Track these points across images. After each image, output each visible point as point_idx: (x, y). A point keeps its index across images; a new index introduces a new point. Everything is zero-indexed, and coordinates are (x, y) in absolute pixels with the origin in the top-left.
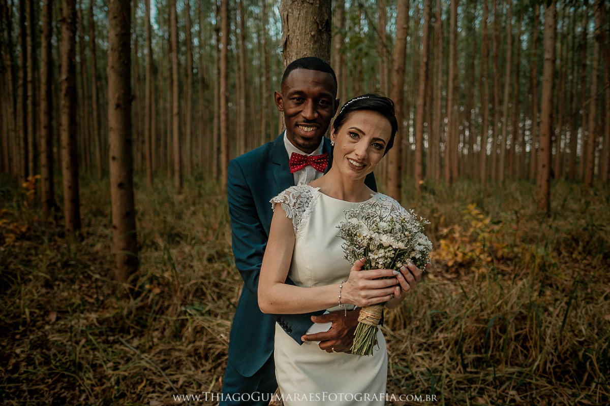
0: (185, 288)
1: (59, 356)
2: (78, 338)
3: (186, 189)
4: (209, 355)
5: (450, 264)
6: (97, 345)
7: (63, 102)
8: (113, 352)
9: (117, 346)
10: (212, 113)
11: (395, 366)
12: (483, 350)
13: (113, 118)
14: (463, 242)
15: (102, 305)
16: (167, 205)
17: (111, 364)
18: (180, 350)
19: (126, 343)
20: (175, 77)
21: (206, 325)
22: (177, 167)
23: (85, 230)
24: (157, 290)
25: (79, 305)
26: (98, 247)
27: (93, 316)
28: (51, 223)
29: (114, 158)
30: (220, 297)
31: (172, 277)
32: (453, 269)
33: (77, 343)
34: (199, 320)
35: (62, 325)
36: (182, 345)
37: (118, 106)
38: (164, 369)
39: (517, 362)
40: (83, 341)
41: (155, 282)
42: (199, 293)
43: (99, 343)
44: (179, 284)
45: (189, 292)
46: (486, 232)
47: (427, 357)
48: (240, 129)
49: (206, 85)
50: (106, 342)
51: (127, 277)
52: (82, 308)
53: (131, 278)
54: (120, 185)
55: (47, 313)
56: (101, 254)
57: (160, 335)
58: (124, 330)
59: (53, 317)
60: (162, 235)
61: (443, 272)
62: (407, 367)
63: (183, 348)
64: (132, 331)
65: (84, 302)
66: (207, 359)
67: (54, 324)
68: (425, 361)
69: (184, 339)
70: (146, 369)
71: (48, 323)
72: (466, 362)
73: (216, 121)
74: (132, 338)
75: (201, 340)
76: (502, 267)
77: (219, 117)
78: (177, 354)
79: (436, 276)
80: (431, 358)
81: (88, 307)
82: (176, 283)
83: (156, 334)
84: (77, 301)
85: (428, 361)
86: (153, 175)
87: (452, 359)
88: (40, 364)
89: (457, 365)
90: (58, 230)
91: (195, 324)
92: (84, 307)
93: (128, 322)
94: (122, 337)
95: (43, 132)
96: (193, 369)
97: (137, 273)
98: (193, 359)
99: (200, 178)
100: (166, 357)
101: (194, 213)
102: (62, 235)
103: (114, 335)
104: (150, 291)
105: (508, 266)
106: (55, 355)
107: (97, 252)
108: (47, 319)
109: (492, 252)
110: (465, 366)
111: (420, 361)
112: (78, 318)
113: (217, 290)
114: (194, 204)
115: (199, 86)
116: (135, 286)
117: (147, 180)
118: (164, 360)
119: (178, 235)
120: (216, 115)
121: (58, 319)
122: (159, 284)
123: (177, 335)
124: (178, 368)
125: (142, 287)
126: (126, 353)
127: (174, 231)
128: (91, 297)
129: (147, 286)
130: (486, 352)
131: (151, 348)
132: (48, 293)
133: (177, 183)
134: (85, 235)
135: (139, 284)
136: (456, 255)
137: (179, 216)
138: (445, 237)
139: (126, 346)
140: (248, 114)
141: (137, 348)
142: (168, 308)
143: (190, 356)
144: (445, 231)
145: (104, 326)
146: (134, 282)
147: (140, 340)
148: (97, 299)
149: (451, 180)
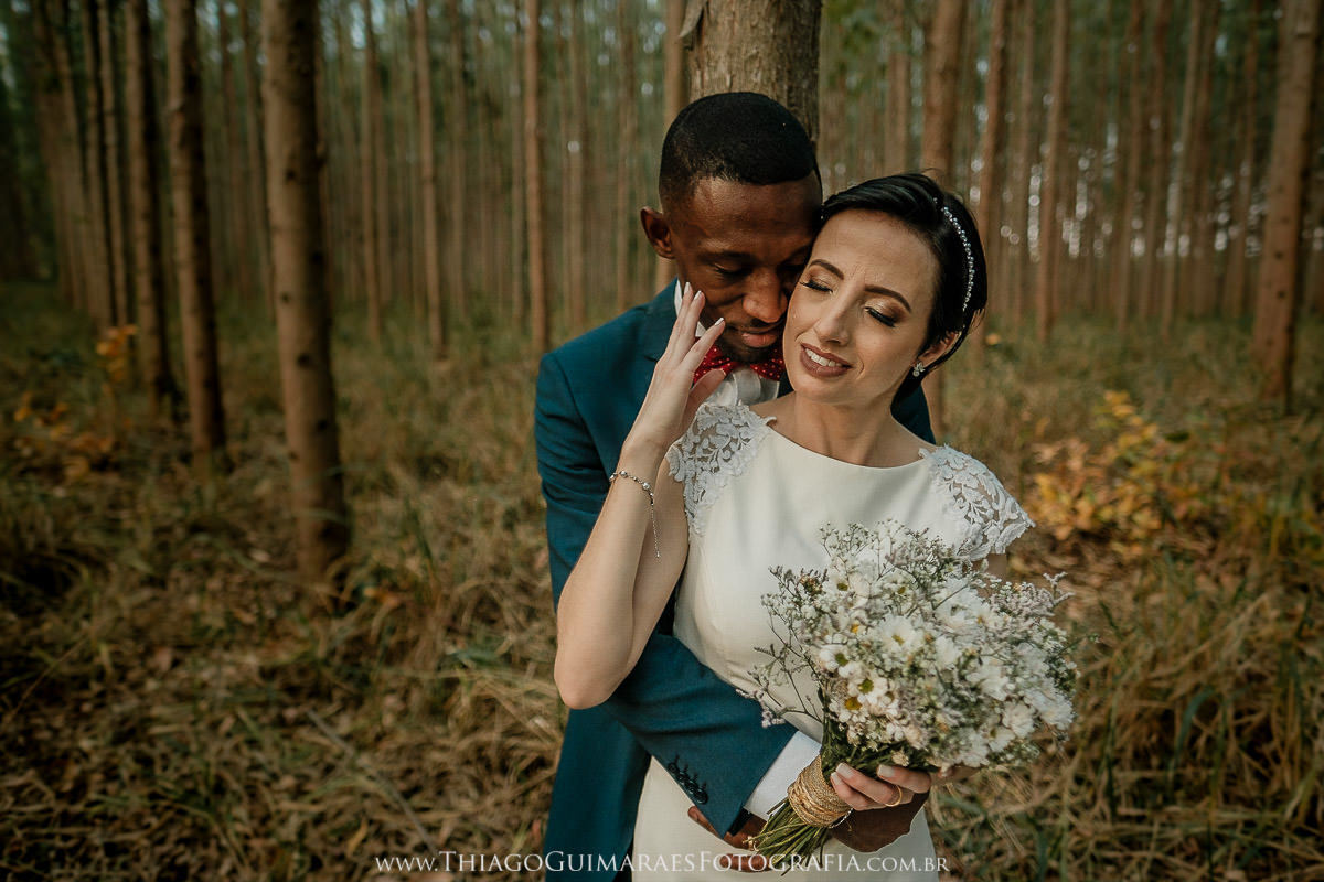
0: (454, 598)
1: (175, 759)
2: (218, 714)
3: (455, 350)
4: (511, 763)
5: (1062, 533)
6: (257, 734)
7: (177, 160)
8: (294, 750)
9: (303, 732)
10: (508, 172)
11: (943, 796)
12: (1155, 761)
13: (281, 204)
14: (1090, 480)
15: (271, 631)
16: (413, 388)
17: (288, 782)
18: (443, 749)
19: (323, 726)
20: (425, 94)
21: (502, 692)
22: (434, 299)
23: (234, 447)
24: (391, 601)
25: (221, 632)
26: (264, 488)
27: (252, 660)
28: (163, 432)
29: (286, 298)
30: (531, 614)
31: (424, 568)
32: (1068, 546)
33: (215, 726)
34: (487, 681)
35: (183, 680)
36: (447, 735)
37: (290, 176)
38: (407, 795)
39: (1241, 793)
40: (228, 724)
41: (386, 582)
42: (486, 610)
43: (262, 727)
44: (439, 587)
45: (461, 607)
46: (1147, 458)
47: (1021, 774)
48: (572, 208)
49: (494, 110)
50: (281, 722)
51: (324, 568)
52: (227, 637)
53: (334, 569)
54: (303, 361)
55: (149, 651)
56: (269, 505)
57: (400, 707)
58: (320, 693)
59: (164, 659)
60: (403, 461)
61: (1045, 553)
62: (972, 799)
63: (450, 746)
64: (337, 694)
65: (232, 622)
66: (504, 770)
67: (164, 677)
68: (1015, 785)
69: (451, 724)
70: (366, 795)
71: (152, 673)
72: (1116, 793)
73: (516, 192)
74: (338, 713)
75: (492, 727)
76: (1186, 542)
77: (524, 183)
78: (436, 756)
79: (1028, 561)
80: (1027, 777)
81: (240, 636)
82: (432, 583)
83: (391, 701)
84: (216, 622)
85: (1021, 783)
86: (385, 312)
87: (1079, 780)
88: (133, 778)
89: (1094, 798)
90: (180, 444)
91: (475, 692)
92: (233, 635)
93: (328, 673)
94: (315, 709)
95: (140, 228)
96: (473, 793)
97: (347, 559)
98: (472, 770)
99: (484, 322)
100: (414, 764)
101: (474, 406)
102: (186, 458)
103: (297, 705)
104: (376, 602)
105: (1198, 538)
106: (164, 756)
107: (260, 501)
108: (151, 663)
109: (1161, 505)
110: (1114, 802)
111: (1002, 783)
112: (219, 663)
113: (524, 600)
114: (474, 383)
115: (480, 111)
116: (341, 589)
117: (371, 325)
118: (409, 771)
119: (439, 460)
120: (516, 178)
121: (176, 663)
122: (394, 588)
123: (438, 710)
124: (440, 793)
125: (356, 593)
126: (324, 750)
127: (430, 451)
128: (247, 609)
129: (369, 592)
130: (1162, 767)
131: (379, 738)
132: (154, 599)
133: (435, 333)
134: (235, 459)
135: (350, 584)
136: (1075, 512)
137: (441, 414)
138: (1046, 469)
139: (323, 734)
140: (587, 173)
141: (347, 738)
142: (415, 642)
143: (468, 762)
144: (1048, 453)
145: (276, 685)
146: (341, 578)
147: (354, 719)
148: (260, 616)
149: (1050, 322)
